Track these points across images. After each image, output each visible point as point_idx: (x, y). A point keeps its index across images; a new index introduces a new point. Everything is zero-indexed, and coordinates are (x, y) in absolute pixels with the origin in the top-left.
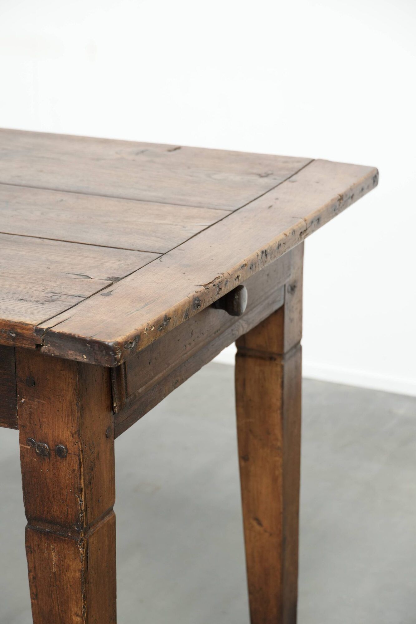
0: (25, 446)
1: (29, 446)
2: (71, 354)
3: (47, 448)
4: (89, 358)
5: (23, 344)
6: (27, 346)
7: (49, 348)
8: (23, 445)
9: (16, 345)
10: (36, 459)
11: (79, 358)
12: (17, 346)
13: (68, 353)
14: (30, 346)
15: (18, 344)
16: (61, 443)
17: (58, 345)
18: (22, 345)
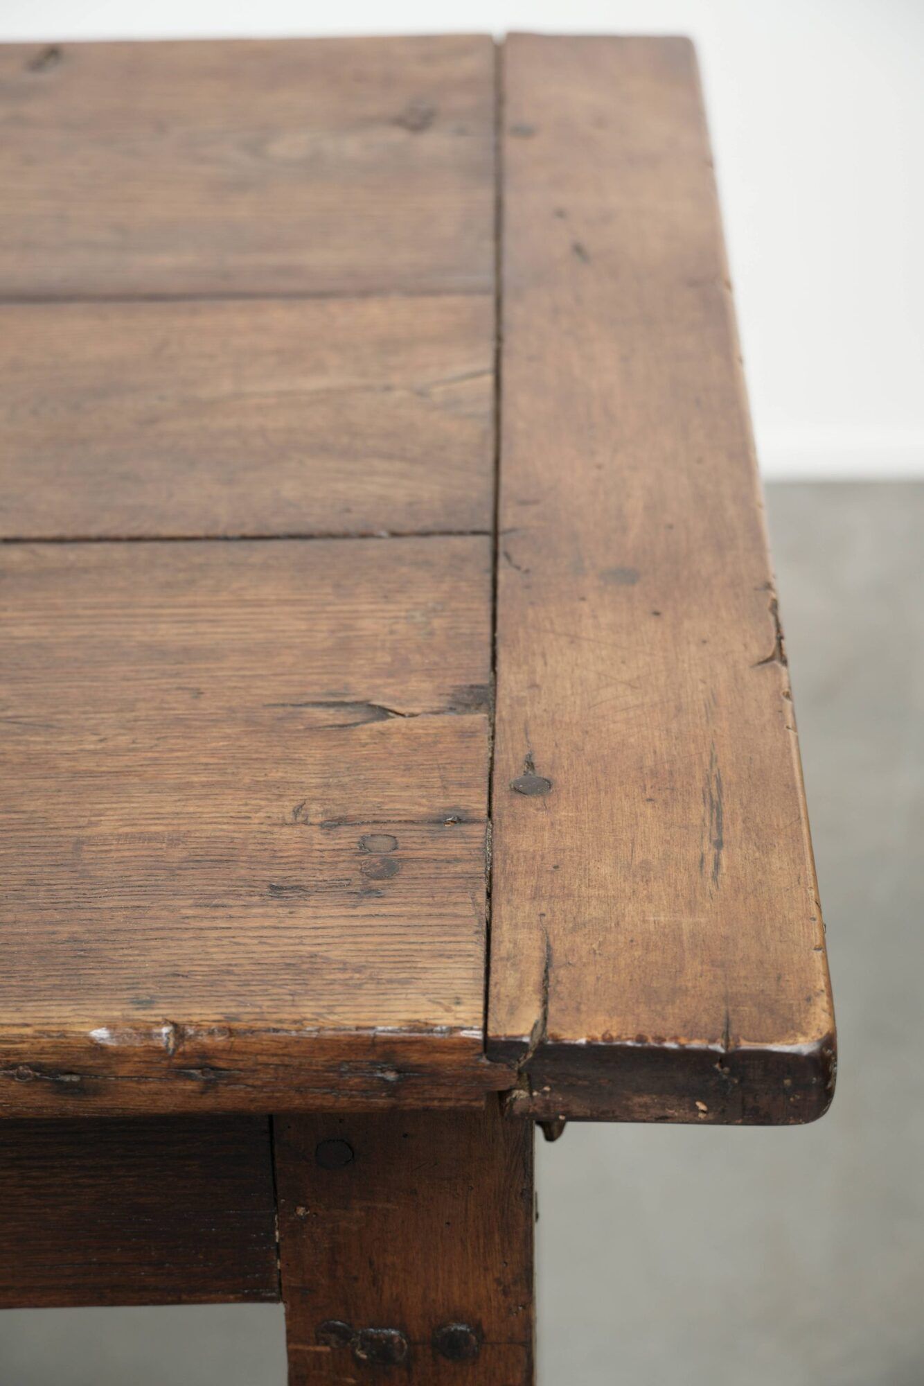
0: (311, 1348)
1: (326, 1344)
2: (645, 1106)
3: (400, 1342)
4: (719, 1109)
5: (433, 1099)
6: (448, 1104)
7: (548, 1097)
8: (300, 1347)
9: (405, 1105)
10: (355, 1379)
11: (676, 1114)
12: (406, 1108)
13: (630, 1103)
14: (464, 1103)
15: (411, 1101)
16: (458, 1319)
17: (586, 1083)
18: (428, 1103)
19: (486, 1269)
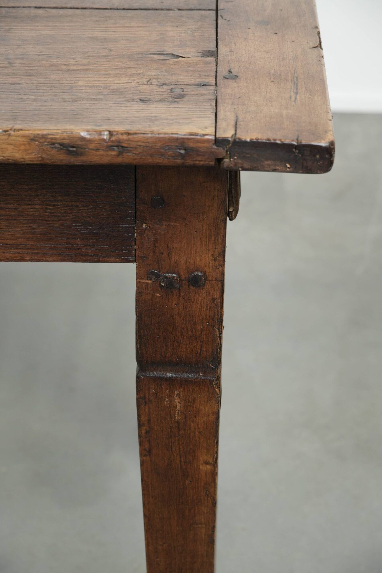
0: (145, 281)
1: (150, 280)
2: (269, 165)
3: (177, 279)
4: (294, 167)
5: (196, 161)
6: (202, 163)
7: (236, 161)
8: (141, 281)
9: (187, 163)
10: (160, 294)
11: (279, 168)
12: (187, 164)
13: (264, 164)
14: (207, 162)
15: (189, 162)
16: (197, 270)
17: (249, 156)
18: (195, 162)
19: (209, 250)
